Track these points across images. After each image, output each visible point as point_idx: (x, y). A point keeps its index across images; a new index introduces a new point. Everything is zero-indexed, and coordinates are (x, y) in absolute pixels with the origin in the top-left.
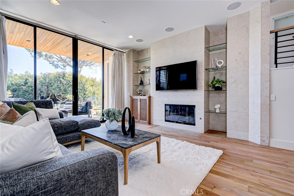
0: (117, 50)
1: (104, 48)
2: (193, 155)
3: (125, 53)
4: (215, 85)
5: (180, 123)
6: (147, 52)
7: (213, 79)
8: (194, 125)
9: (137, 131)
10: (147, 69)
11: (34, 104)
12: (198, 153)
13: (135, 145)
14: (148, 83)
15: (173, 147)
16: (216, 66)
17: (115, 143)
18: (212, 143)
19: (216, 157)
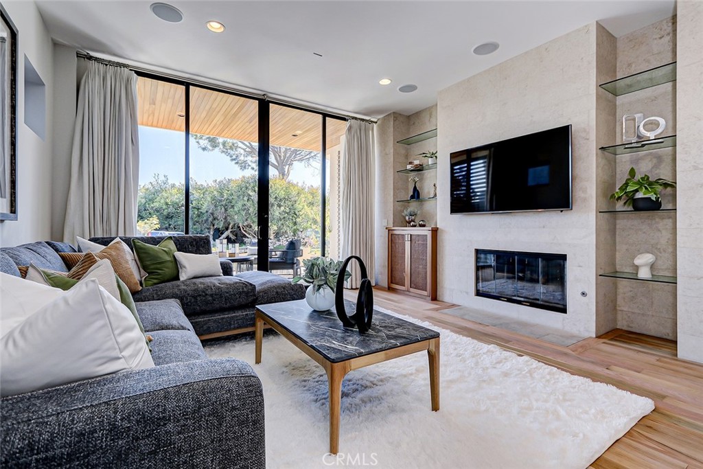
0: (356, 118)
1: (325, 115)
2: (546, 401)
3: (376, 122)
4: (634, 195)
5: (519, 302)
6: (430, 117)
7: (627, 176)
8: (564, 310)
9: (381, 317)
10: (430, 159)
11: (175, 243)
12: (561, 398)
13: (361, 355)
14: (432, 196)
15: (485, 369)
16: (639, 137)
17: (314, 345)
18: (616, 372)
19: (624, 420)
